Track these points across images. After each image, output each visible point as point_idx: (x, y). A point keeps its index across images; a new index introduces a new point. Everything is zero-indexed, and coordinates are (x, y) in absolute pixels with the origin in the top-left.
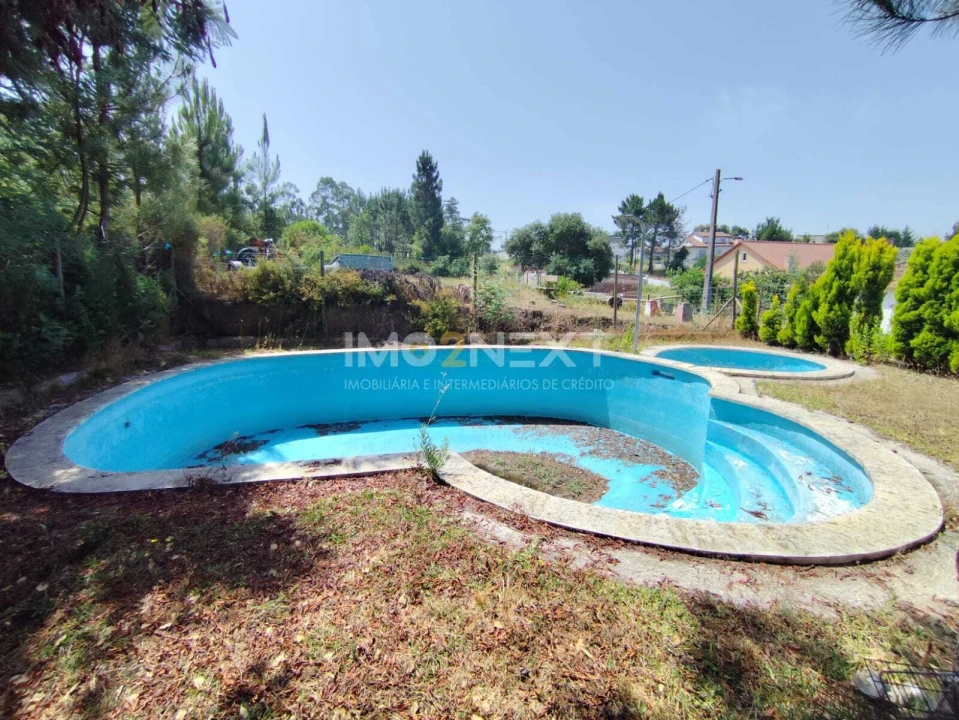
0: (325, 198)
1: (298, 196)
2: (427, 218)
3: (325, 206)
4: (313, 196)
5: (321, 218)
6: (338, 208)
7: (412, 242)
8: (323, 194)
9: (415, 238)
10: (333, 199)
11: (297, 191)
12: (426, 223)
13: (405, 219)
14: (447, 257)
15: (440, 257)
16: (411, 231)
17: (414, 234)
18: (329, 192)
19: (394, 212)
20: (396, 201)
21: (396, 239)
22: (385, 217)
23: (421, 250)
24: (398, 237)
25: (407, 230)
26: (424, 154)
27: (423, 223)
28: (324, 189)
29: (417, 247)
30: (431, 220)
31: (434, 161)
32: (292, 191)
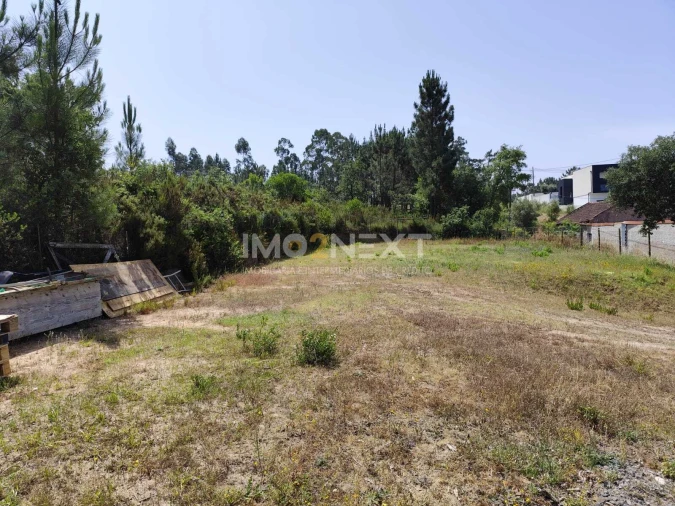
0: (319, 151)
1: (292, 151)
2: (434, 157)
3: (320, 159)
4: (307, 149)
5: (315, 172)
6: (332, 160)
7: (414, 192)
8: (318, 147)
9: (417, 185)
10: (327, 151)
11: (291, 146)
12: (434, 164)
13: (404, 163)
14: (465, 208)
15: (455, 209)
16: (412, 176)
17: (416, 181)
18: (323, 145)
19: (390, 155)
20: (392, 142)
21: (394, 189)
22: (380, 163)
23: (425, 201)
24: (397, 186)
25: (408, 176)
26: (428, 75)
27: (429, 165)
28: (318, 142)
29: (420, 198)
30: (440, 160)
31: (442, 82)
32: (286, 147)
